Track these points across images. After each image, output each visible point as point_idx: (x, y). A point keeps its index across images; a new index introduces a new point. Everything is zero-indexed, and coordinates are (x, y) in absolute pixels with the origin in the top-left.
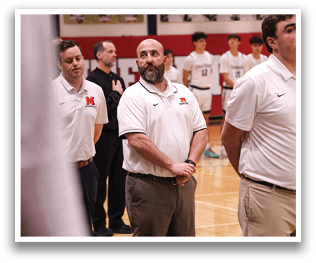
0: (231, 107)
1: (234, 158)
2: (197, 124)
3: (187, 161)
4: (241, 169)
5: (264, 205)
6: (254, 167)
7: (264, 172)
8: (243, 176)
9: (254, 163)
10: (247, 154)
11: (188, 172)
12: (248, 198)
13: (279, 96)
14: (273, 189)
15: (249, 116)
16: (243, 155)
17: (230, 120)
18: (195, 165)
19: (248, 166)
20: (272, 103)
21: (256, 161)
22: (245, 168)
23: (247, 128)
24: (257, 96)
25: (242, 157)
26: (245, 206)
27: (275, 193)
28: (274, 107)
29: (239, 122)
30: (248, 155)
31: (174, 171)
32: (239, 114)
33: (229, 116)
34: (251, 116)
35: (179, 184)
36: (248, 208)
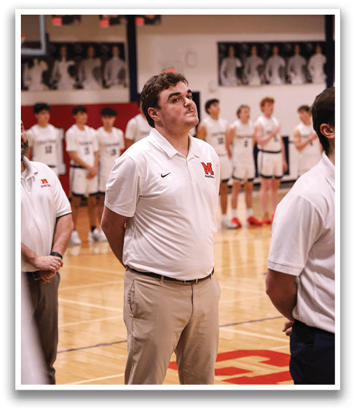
0: (110, 191)
1: (118, 248)
2: (60, 209)
3: (52, 254)
4: (125, 260)
5: (151, 300)
6: (139, 257)
7: (151, 262)
8: (128, 267)
9: (140, 252)
10: (131, 242)
11: (55, 267)
12: (134, 292)
13: (163, 177)
14: (162, 282)
15: (131, 200)
16: (127, 244)
17: (110, 205)
18: (61, 257)
19: (133, 256)
20: (156, 184)
21: (141, 250)
22: (129, 259)
23: (130, 214)
24: (139, 177)
25: (126, 247)
26: (130, 301)
27: (164, 285)
28: (159, 189)
29: (120, 207)
30: (132, 244)
31: (38, 266)
32: (120, 198)
33: (109, 201)
34: (133, 200)
35: (43, 281)
36: (133, 303)
